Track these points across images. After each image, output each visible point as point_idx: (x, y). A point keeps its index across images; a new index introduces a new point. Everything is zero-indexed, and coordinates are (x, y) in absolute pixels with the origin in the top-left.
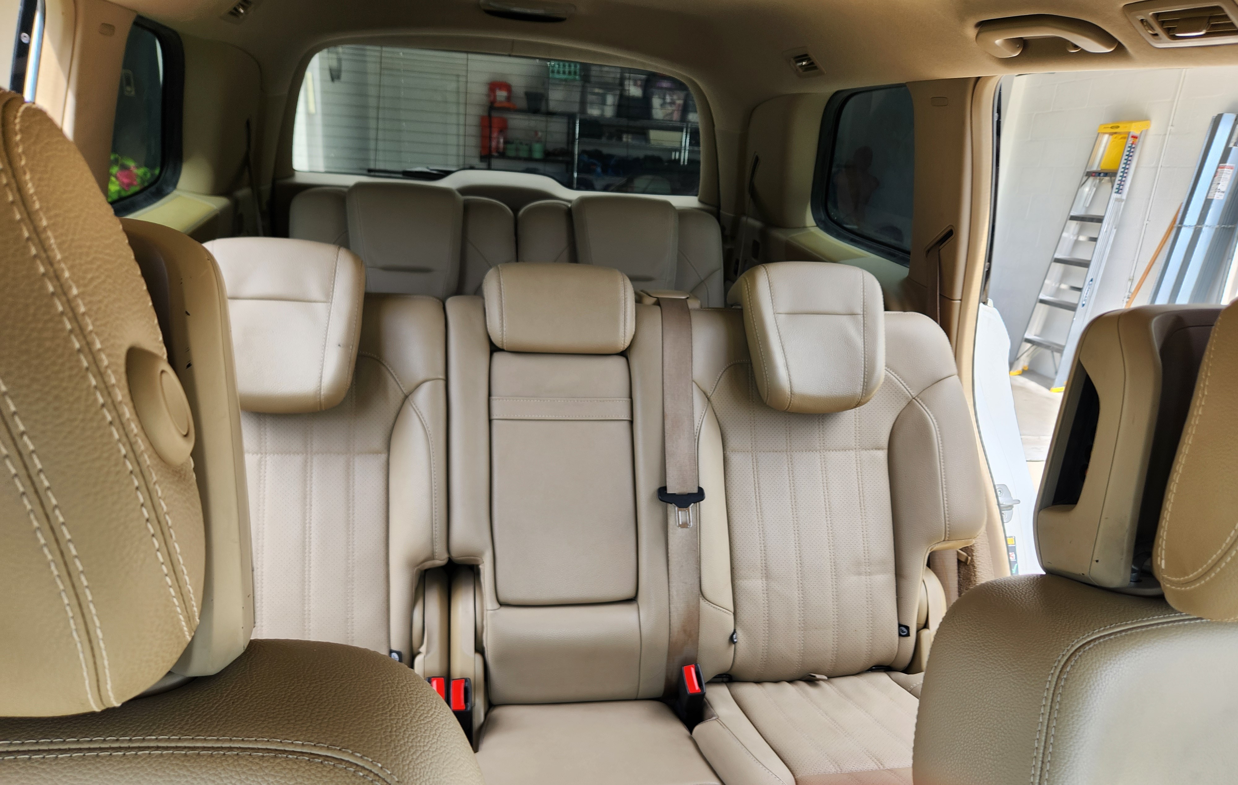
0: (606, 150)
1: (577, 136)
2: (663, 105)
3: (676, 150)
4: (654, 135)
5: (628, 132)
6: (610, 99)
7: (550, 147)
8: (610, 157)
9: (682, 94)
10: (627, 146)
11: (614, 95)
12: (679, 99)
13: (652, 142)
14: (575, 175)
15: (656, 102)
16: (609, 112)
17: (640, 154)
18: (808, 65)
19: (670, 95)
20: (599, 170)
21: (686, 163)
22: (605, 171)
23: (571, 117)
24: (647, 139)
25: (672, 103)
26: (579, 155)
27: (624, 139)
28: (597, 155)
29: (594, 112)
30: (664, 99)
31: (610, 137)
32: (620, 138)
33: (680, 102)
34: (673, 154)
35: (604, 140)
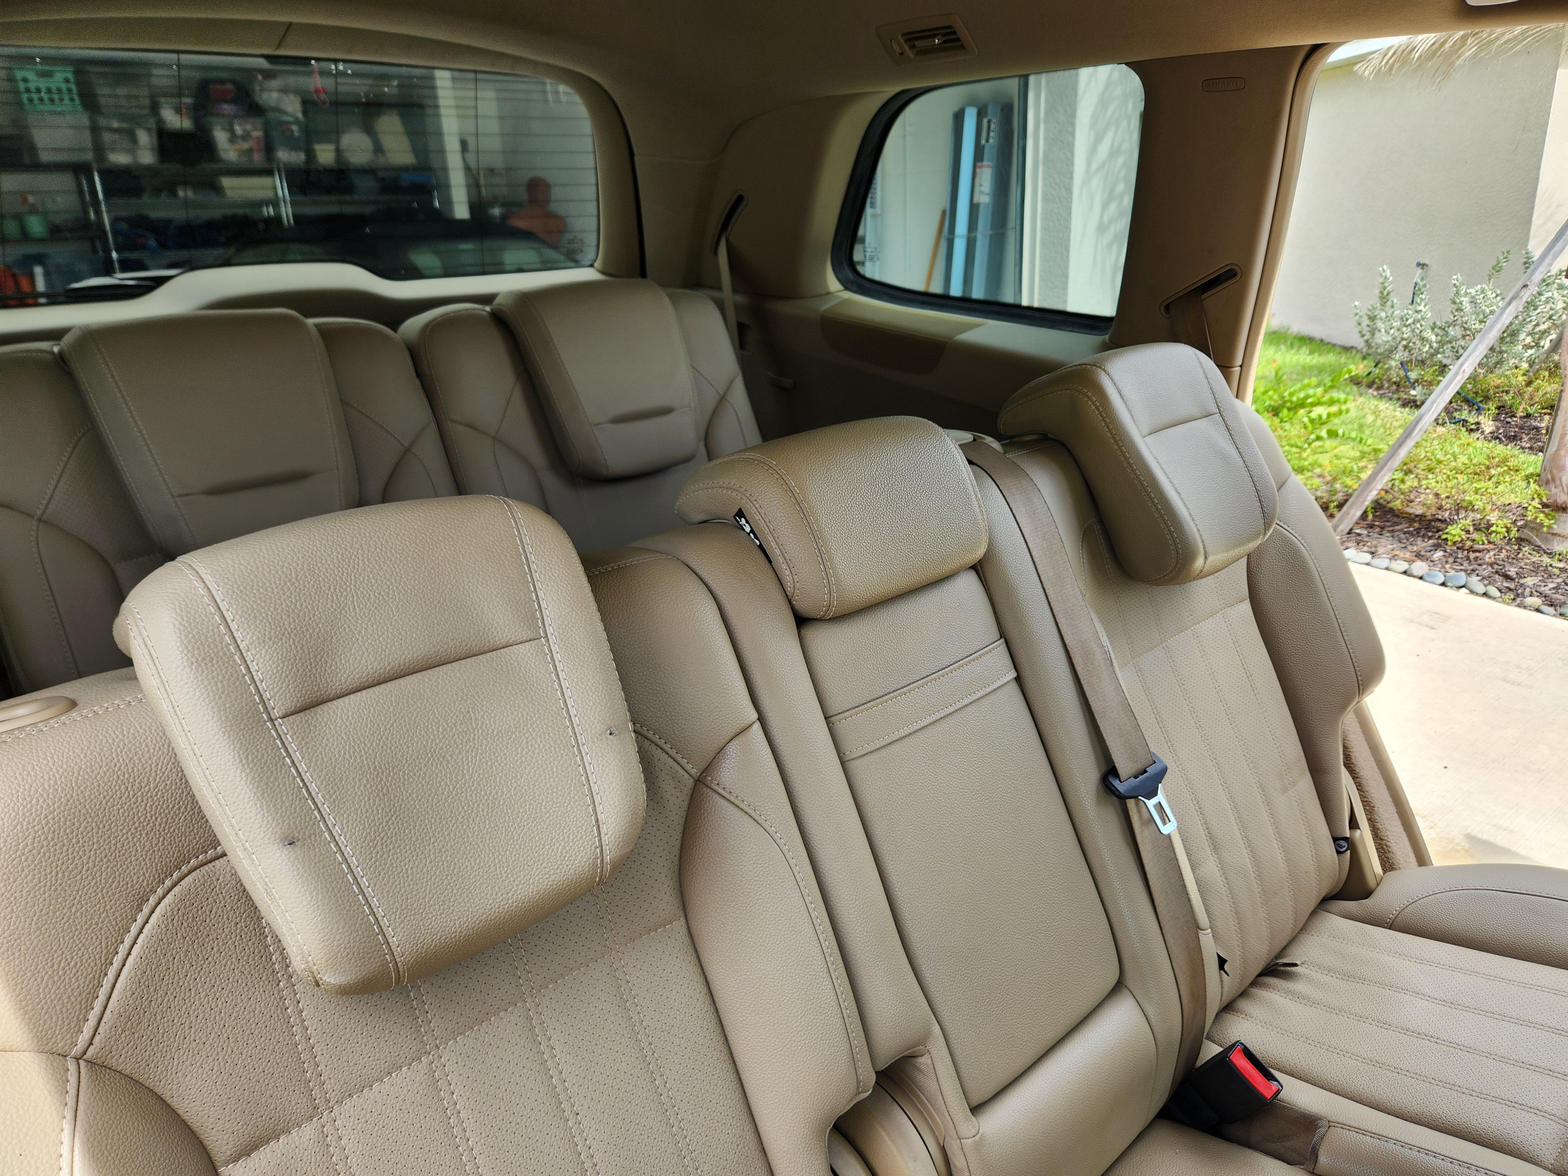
0: (156, 214)
1: (101, 195)
2: (233, 139)
3: (267, 203)
4: (227, 182)
5: (185, 184)
6: (144, 138)
7: (58, 219)
8: (168, 222)
9: (259, 121)
10: (187, 203)
11: (149, 130)
12: (255, 129)
13: (229, 193)
14: (114, 255)
15: (220, 136)
16: (147, 157)
17: (215, 214)
18: (941, 44)
19: (240, 125)
20: (152, 243)
21: (292, 221)
22: (163, 245)
23: (80, 170)
24: (218, 189)
25: (246, 137)
26: (112, 225)
27: (181, 193)
28: (141, 223)
29: (120, 158)
30: (232, 131)
31: (157, 192)
32: (174, 194)
33: (257, 134)
34: (265, 209)
35: (146, 199)
